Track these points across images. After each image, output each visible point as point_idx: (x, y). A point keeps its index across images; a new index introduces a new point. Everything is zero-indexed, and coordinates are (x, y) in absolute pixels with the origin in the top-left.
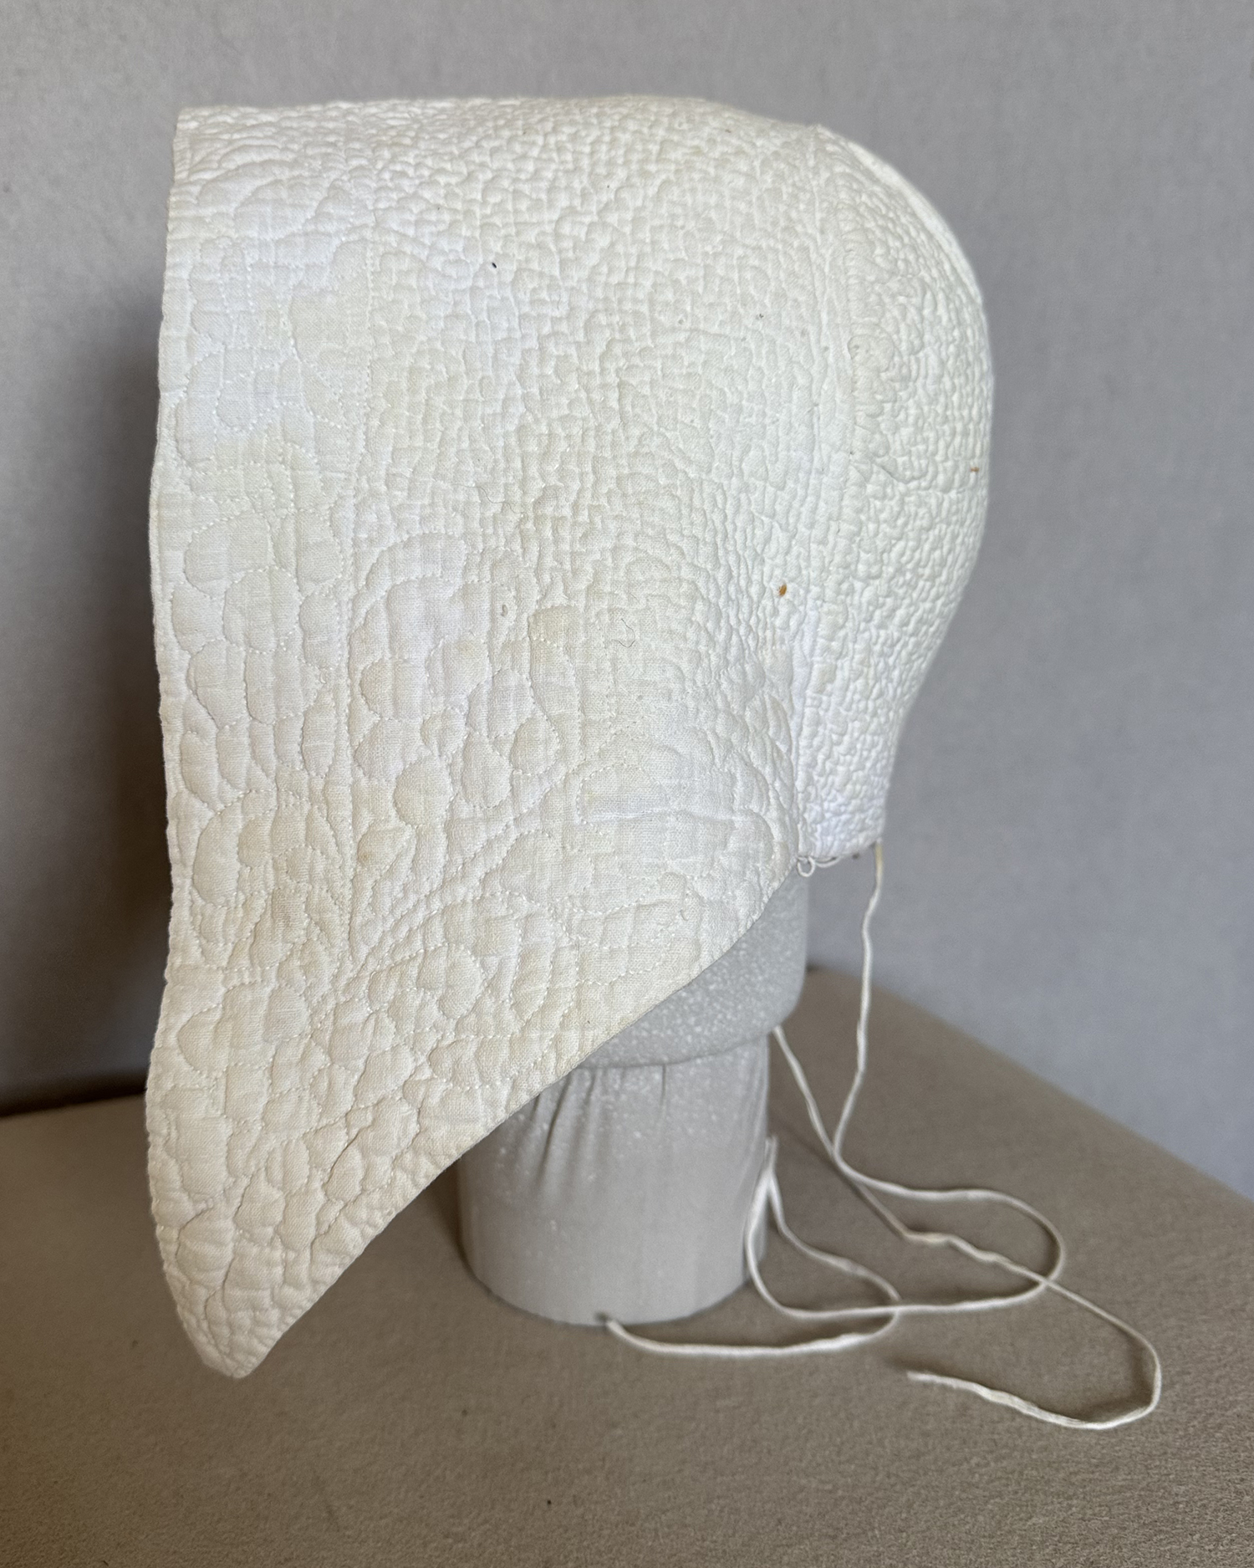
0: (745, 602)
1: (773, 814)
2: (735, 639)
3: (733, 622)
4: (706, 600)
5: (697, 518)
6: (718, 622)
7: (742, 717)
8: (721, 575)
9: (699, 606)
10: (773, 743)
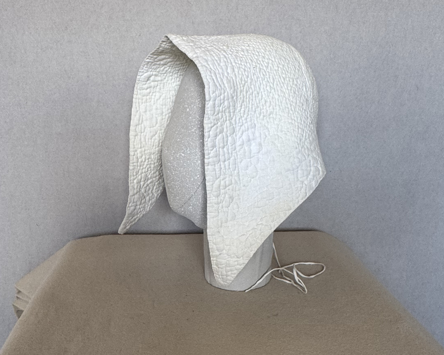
0: (308, 126)
1: (319, 165)
2: (307, 134)
3: (306, 130)
4: (301, 128)
5: (296, 113)
6: (303, 131)
7: (311, 148)
8: (303, 122)
9: (300, 130)
10: (317, 151)
